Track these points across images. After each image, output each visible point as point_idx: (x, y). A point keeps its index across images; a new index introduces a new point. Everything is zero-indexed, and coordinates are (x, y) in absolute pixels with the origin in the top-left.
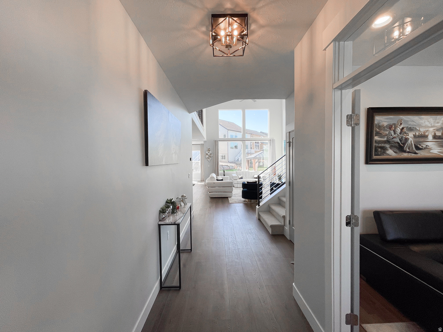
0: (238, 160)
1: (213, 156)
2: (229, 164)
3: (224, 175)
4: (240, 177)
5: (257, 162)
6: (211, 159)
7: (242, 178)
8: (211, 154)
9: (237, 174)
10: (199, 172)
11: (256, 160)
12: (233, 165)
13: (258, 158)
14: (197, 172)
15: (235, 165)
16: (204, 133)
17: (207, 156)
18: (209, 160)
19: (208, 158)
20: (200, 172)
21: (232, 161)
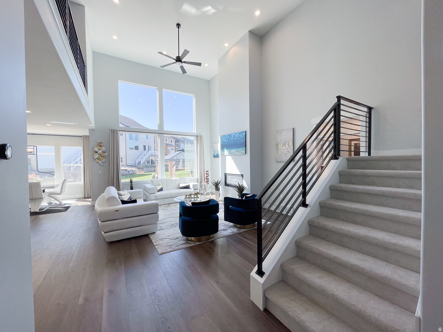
0: (139, 163)
1: (109, 156)
2: (129, 169)
3: (132, 188)
4: (159, 188)
5: (174, 165)
6: (104, 160)
7: (161, 190)
8: (104, 152)
9: (153, 184)
10: (80, 183)
11: (174, 163)
12: (134, 169)
13: (175, 159)
14: (77, 183)
15: (136, 169)
16: (90, 110)
17: (97, 156)
18: (100, 162)
19: (98, 159)
20: (82, 182)
21: (132, 164)
